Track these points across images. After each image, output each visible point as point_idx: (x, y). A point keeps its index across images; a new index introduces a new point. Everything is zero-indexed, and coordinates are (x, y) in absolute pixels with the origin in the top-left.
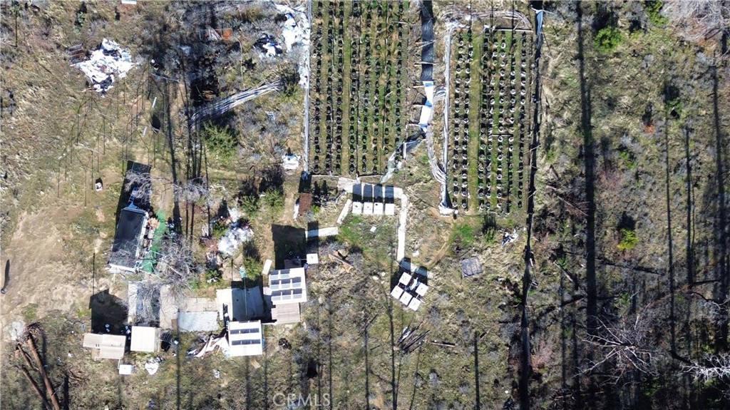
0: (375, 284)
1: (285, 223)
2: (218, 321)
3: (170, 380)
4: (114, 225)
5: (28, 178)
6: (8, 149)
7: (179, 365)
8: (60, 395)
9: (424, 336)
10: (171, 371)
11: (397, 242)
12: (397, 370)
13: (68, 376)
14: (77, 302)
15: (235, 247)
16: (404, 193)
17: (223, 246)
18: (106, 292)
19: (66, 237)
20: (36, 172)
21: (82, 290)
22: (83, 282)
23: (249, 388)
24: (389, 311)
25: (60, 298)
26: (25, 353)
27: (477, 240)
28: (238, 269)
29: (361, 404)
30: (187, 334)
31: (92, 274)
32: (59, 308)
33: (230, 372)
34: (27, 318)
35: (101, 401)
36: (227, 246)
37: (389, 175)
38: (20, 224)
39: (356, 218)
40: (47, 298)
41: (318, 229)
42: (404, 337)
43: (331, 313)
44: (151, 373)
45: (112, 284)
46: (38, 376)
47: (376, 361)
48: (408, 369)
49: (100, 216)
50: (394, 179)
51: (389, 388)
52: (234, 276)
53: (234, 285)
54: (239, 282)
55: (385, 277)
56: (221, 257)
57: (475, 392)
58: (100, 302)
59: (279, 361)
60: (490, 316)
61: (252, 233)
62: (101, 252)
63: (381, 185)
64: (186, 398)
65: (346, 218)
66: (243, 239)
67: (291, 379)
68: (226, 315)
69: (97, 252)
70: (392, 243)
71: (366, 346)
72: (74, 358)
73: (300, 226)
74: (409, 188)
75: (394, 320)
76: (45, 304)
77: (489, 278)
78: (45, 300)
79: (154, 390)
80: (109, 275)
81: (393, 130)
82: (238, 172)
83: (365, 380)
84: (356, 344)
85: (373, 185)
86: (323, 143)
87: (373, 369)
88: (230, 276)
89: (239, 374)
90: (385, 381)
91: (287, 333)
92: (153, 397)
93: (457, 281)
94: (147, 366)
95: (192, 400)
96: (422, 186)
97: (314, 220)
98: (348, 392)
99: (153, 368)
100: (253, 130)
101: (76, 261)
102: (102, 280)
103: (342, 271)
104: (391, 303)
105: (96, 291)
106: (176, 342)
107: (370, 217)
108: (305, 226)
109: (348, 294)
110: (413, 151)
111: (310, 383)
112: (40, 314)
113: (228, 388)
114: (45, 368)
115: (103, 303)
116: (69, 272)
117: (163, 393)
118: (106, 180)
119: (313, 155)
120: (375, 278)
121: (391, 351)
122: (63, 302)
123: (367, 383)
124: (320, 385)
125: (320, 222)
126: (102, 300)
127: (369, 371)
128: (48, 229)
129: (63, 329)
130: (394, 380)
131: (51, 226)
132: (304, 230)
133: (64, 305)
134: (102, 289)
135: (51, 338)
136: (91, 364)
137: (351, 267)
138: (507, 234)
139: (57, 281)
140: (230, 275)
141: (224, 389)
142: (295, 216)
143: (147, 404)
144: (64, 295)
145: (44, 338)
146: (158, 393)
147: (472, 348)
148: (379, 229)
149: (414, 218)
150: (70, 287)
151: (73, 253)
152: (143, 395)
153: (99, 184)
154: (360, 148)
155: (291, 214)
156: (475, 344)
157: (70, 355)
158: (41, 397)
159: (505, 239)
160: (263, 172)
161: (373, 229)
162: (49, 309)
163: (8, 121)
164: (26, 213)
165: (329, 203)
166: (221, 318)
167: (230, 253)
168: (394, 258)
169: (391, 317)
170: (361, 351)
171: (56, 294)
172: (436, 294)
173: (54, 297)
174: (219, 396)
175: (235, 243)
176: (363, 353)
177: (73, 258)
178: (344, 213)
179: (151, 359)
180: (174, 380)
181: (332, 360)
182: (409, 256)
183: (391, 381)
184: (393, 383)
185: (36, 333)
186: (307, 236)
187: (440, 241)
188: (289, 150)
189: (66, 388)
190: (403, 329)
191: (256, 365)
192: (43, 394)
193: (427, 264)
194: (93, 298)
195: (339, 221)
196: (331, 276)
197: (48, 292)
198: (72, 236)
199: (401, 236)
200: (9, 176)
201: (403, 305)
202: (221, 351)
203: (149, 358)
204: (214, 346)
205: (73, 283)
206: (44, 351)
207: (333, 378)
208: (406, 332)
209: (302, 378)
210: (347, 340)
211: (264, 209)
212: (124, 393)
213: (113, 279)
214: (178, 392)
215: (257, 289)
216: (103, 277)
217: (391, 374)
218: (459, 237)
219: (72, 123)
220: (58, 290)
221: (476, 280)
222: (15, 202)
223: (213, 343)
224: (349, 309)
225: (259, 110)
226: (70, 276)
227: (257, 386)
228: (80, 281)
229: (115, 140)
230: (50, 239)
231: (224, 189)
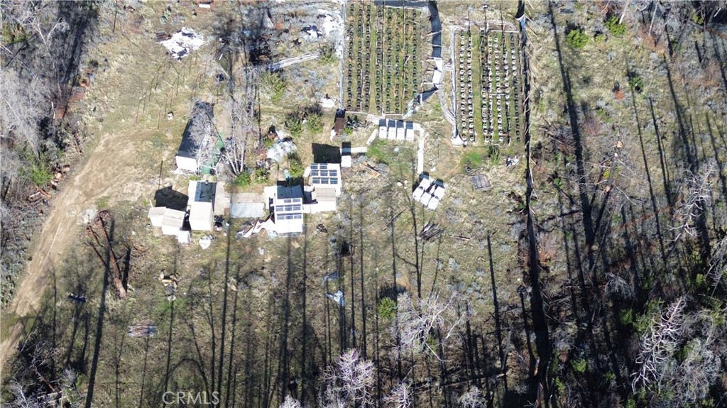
0: (400, 190)
1: (323, 143)
2: (265, 209)
3: (221, 255)
4: (180, 142)
5: (112, 111)
6: (99, 92)
7: (229, 243)
8: (122, 265)
9: (443, 231)
10: (222, 247)
11: (417, 160)
12: (420, 256)
13: (130, 250)
14: (144, 194)
15: (281, 155)
16: (422, 127)
17: (271, 154)
18: (170, 188)
19: (139, 150)
20: (120, 107)
21: (149, 186)
22: (151, 180)
23: (289, 263)
24: (412, 210)
25: (130, 192)
26: (93, 232)
27: (485, 163)
28: (283, 172)
29: (389, 281)
30: (237, 220)
31: (159, 175)
32: (128, 199)
33: (274, 250)
34: (99, 207)
35: (158, 269)
36: (275, 154)
37: (409, 113)
38: (102, 142)
39: (382, 142)
40: (119, 192)
41: (350, 147)
42: (426, 230)
43: (362, 207)
44: (204, 247)
45: (175, 182)
46: (104, 251)
47: (401, 247)
48: (429, 255)
49: (169, 136)
50: (413, 117)
51: (413, 269)
52: (279, 176)
53: (279, 183)
54: (284, 182)
55: (408, 184)
56: (269, 162)
57: (490, 277)
58: (164, 195)
59: (317, 243)
60: (499, 219)
61: (296, 148)
62: (168, 159)
63: (402, 121)
64: (233, 269)
65: (374, 141)
66: (288, 150)
67: (327, 256)
68: (271, 205)
69: (164, 160)
70: (413, 160)
71: (392, 235)
72: (138, 235)
73: (336, 144)
74: (426, 123)
75: (416, 217)
76: (117, 196)
77: (496, 190)
78: (116, 193)
79: (205, 261)
80: (174, 176)
81: (411, 86)
82: (285, 108)
83: (392, 262)
84: (383, 233)
85: (396, 121)
86: (354, 90)
87: (399, 254)
88: (276, 177)
89: (282, 253)
90: (410, 263)
91: (324, 221)
92: (205, 267)
93: (469, 192)
94: (201, 241)
95: (239, 270)
96: (437, 124)
97: (347, 140)
98: (377, 269)
99: (206, 243)
100: (299, 80)
101: (145, 166)
102: (167, 179)
103: (370, 177)
104: (414, 204)
105: (161, 187)
106: (228, 225)
107: (393, 141)
108: (340, 145)
109: (376, 195)
110: (428, 100)
111: (344, 260)
112: (111, 204)
113: (271, 263)
114: (110, 244)
115: (166, 196)
116: (139, 173)
117: (213, 265)
118: (177, 113)
119: (347, 98)
120: (399, 184)
121: (414, 241)
122: (132, 194)
123: (394, 264)
124: (352, 261)
125: (352, 143)
126: (166, 194)
127: (395, 255)
128: (125, 145)
129: (130, 214)
130: (417, 263)
131: (128, 143)
132: (339, 148)
133: (133, 197)
134: (167, 185)
135: (118, 221)
136: (152, 240)
137: (379, 174)
138: (509, 160)
139: (129, 180)
140: (274, 176)
141: (267, 263)
142: (331, 138)
143: (199, 273)
144: (133, 190)
145: (113, 222)
146: (209, 264)
147: (486, 243)
148: (402, 150)
149: (431, 144)
150: (139, 184)
151: (144, 161)
152: (196, 266)
153: (171, 115)
154: (385, 96)
155: (328, 136)
156: (488, 238)
157: (134, 233)
158: (103, 267)
159: (508, 163)
160: (306, 108)
161: (396, 150)
162: (120, 200)
163: (101, 76)
164: (107, 134)
165: (359, 128)
166: (268, 207)
167: (276, 159)
168: (414, 171)
169: (414, 215)
170: (388, 239)
171: (127, 189)
172: (452, 199)
173: (125, 191)
174: (263, 268)
175: (281, 151)
176: (392, 240)
177: (144, 164)
178: (372, 137)
179: (205, 237)
180: (224, 254)
181: (364, 244)
182: (428, 171)
183: (415, 263)
184: (417, 266)
185: (106, 218)
186: (341, 152)
187: (454, 164)
188: (327, 95)
189: (128, 258)
190: (424, 223)
191: (296, 245)
192: (107, 265)
193: (443, 178)
194: (158, 192)
195: (368, 143)
196: (362, 180)
197: (120, 188)
198: (144, 149)
199: (420, 156)
200: (97, 109)
201: (424, 206)
202: (266, 233)
203: (203, 236)
204: (260, 228)
205: (142, 181)
206: (112, 230)
207: (364, 258)
208: (427, 226)
209: (336, 255)
210: (375, 230)
211: (306, 132)
212: (179, 263)
213: (177, 178)
214: (227, 264)
215: (298, 187)
216: (168, 177)
217: (414, 257)
218: (469, 161)
219: (153, 77)
220: (128, 186)
221: (485, 192)
222: (100, 127)
223: (259, 226)
224: (376, 205)
225: (302, 69)
226: (140, 176)
227: (296, 262)
228: (147, 180)
229: (186, 87)
230: (126, 151)
231: (273, 118)
